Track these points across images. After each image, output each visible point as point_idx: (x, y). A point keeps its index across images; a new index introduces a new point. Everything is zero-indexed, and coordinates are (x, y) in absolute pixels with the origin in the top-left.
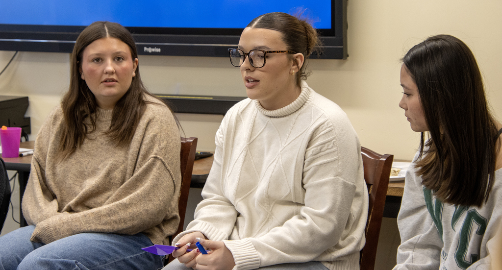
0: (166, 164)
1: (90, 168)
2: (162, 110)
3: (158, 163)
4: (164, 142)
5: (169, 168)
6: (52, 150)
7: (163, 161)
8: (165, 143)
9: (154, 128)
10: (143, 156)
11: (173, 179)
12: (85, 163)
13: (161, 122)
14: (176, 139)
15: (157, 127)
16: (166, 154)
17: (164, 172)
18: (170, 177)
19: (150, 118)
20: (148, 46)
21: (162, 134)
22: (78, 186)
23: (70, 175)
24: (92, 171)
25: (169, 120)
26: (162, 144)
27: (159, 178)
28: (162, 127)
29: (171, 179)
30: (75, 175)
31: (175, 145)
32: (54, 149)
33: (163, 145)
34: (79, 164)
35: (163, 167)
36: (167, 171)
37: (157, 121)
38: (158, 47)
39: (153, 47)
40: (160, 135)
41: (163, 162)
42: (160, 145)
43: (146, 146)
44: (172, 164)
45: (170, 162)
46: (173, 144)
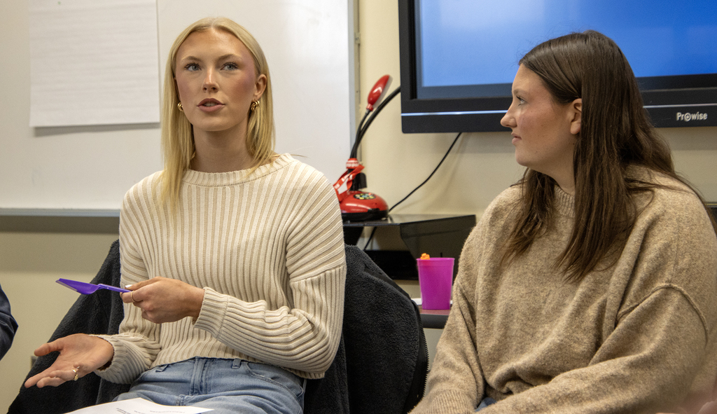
0: (692, 299)
1: (550, 303)
2: (680, 198)
3: (676, 298)
4: (684, 258)
5: (697, 306)
6: (489, 270)
7: (686, 293)
8: (687, 259)
9: (666, 232)
10: (644, 282)
11: (705, 327)
12: (542, 294)
13: (678, 221)
14: (708, 253)
15: (670, 229)
16: (689, 281)
17: (690, 314)
18: (701, 324)
19: (658, 214)
20: (684, 111)
21: (682, 243)
22: (528, 334)
23: (517, 315)
24: (553, 308)
25: (695, 217)
26: (680, 262)
27: (680, 325)
28: (680, 229)
29: (702, 328)
30: (524, 315)
31: (707, 264)
32: (493, 268)
33: (683, 263)
34: (532, 295)
35: (686, 306)
36: (695, 313)
37: (670, 219)
38: (702, 110)
39: (693, 111)
40: (678, 245)
41: (685, 297)
42: (677, 263)
43: (650, 265)
44: (703, 299)
45: (698, 296)
46: (703, 262)
